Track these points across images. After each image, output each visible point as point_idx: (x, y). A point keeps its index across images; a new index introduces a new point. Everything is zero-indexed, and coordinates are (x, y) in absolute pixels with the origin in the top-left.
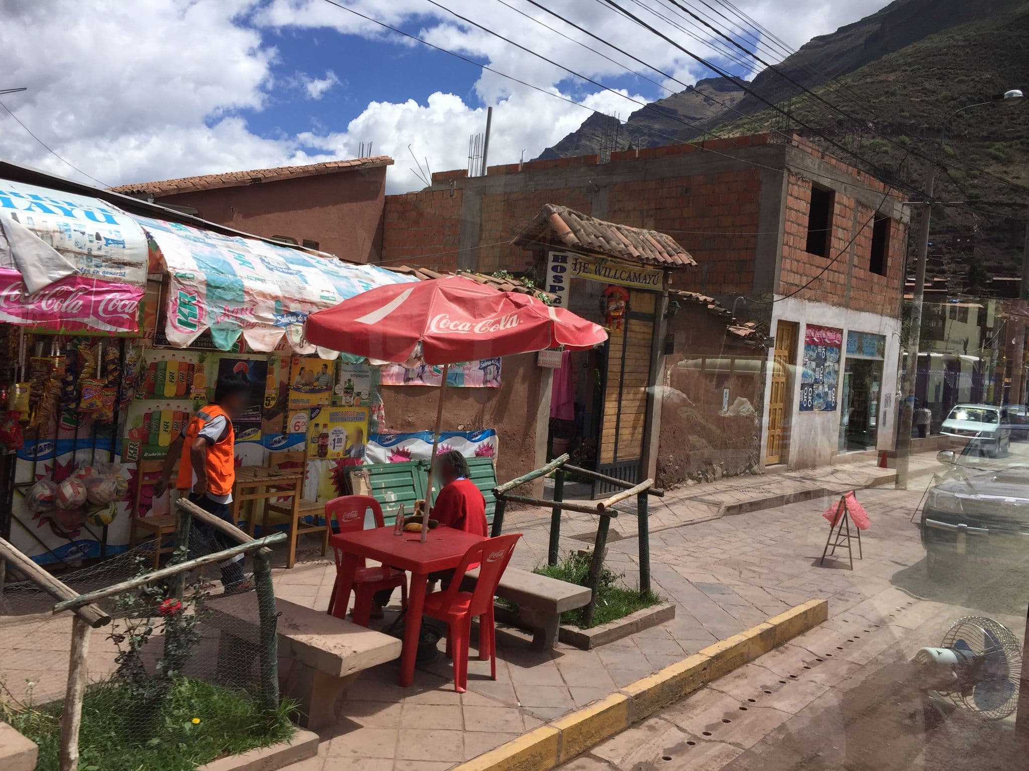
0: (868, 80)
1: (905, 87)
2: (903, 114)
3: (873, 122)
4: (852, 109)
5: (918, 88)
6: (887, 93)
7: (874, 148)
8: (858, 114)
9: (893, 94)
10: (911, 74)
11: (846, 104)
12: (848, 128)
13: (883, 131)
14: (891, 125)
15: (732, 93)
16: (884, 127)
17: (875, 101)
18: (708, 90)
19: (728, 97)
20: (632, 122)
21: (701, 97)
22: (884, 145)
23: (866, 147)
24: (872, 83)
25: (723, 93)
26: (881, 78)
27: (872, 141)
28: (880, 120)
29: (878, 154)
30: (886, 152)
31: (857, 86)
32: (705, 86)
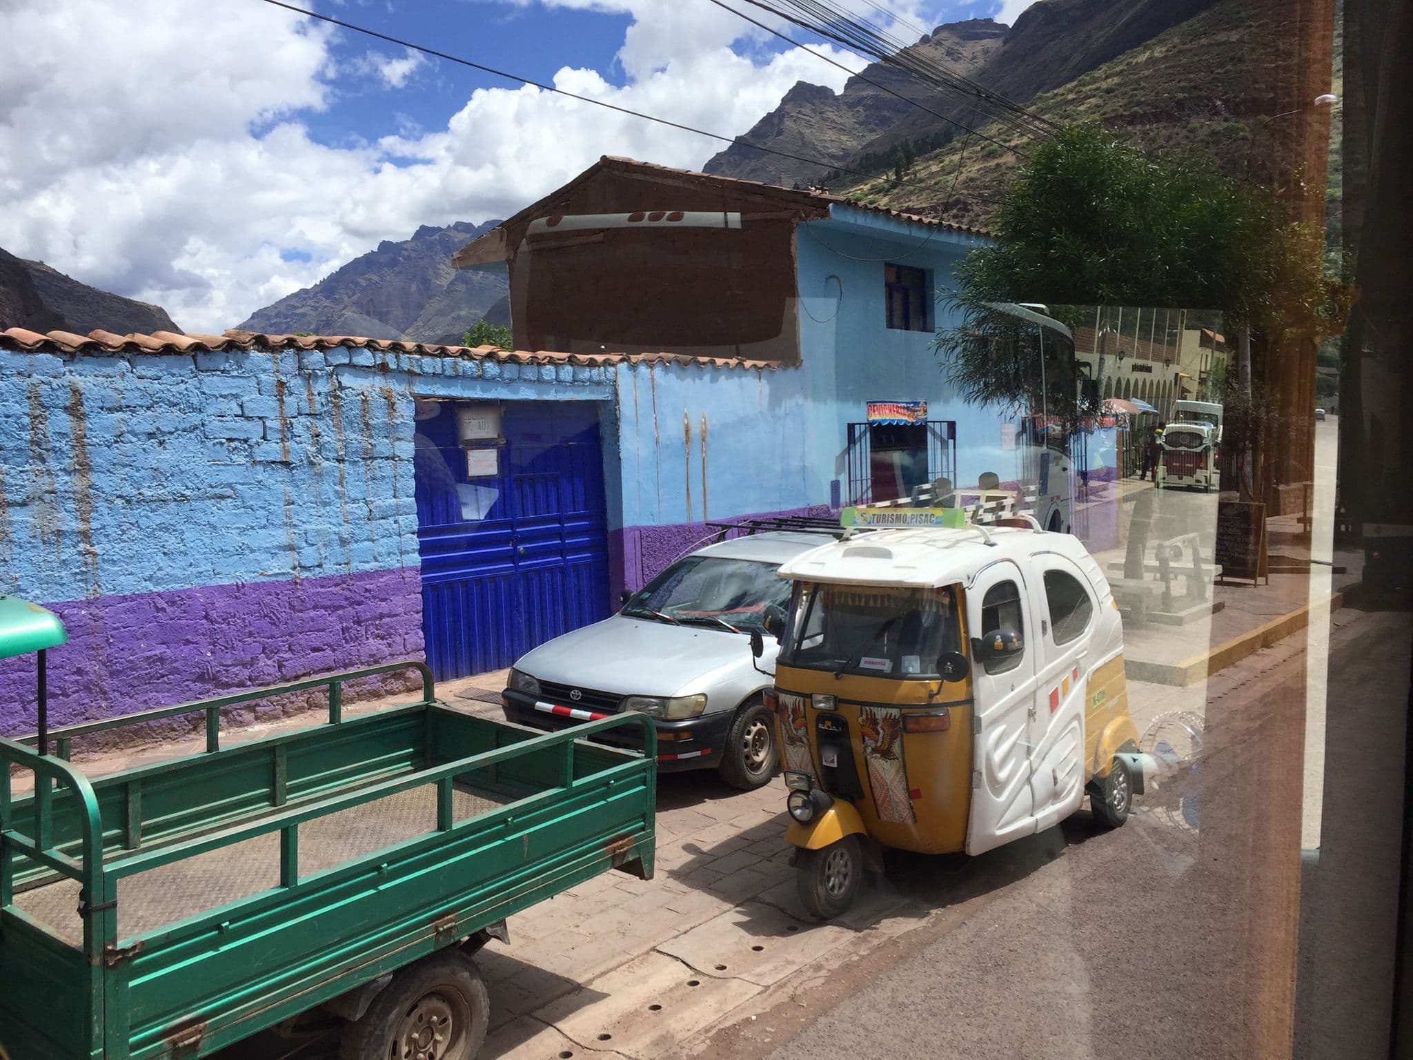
0: (1204, 41)
1: (1253, 50)
2: (1257, 86)
3: (1221, 100)
4: (1192, 84)
5: (1269, 49)
6: (1232, 59)
7: (1229, 132)
8: (1201, 90)
9: (1241, 60)
10: (1257, 30)
11: (1183, 77)
12: (1191, 109)
13: (1235, 110)
14: (1244, 101)
15: (984, 41)
16: (1237, 105)
17: (1219, 70)
18: (950, 40)
19: (979, 48)
20: (850, 92)
21: (942, 50)
22: (1242, 130)
23: (1218, 132)
24: (1210, 45)
25: (971, 43)
26: (1221, 37)
27: (1226, 125)
28: (1231, 95)
29: (1235, 141)
30: (1244, 138)
31: (1191, 50)
32: (944, 34)
